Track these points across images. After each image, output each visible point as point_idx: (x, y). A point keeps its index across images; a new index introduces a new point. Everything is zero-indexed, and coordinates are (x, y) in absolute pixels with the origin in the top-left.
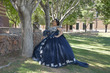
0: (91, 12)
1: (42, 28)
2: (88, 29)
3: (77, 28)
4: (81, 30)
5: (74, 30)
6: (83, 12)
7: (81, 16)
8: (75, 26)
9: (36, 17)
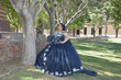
0: (100, 15)
1: (46, 33)
2: (97, 34)
3: (85, 33)
4: (89, 35)
5: (82, 36)
6: (92, 16)
7: (90, 20)
8: (82, 31)
9: (40, 21)
